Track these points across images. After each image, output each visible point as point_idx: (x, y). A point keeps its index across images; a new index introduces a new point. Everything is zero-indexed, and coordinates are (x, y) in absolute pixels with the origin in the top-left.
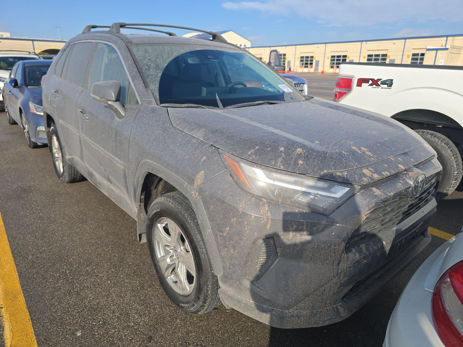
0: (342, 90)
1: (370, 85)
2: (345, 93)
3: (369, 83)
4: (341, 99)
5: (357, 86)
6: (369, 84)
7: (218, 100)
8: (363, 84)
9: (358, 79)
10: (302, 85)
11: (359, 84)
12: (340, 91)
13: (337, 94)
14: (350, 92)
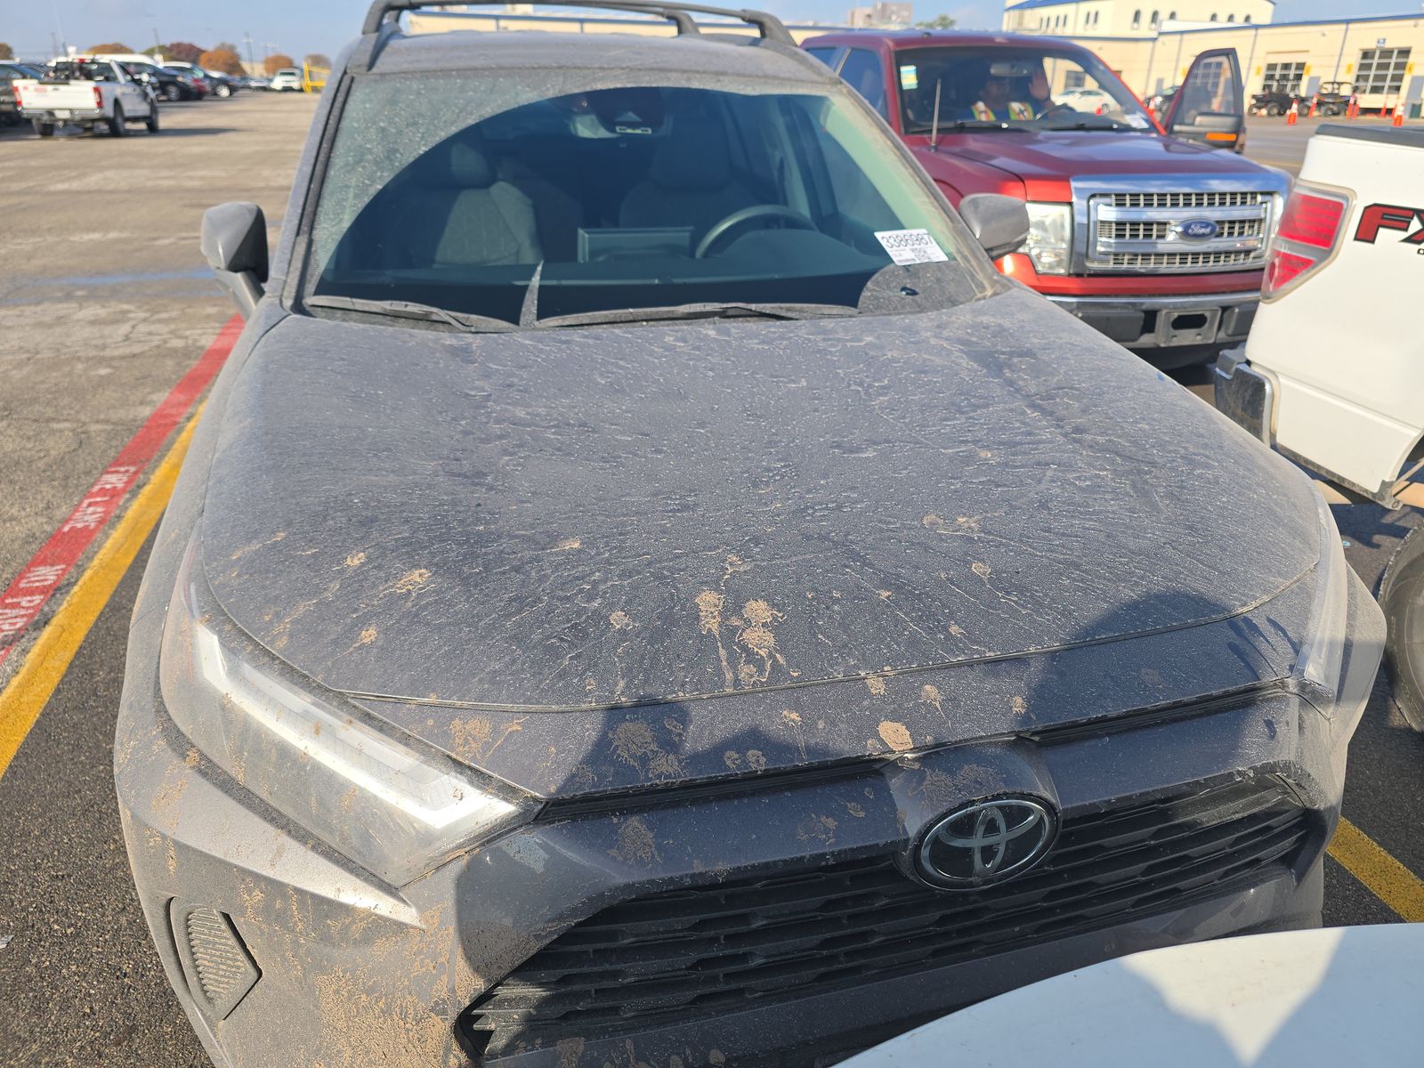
0: (1299, 250)
1: (1408, 240)
2: (1307, 264)
3: (1406, 230)
4: (1286, 286)
5: (1359, 237)
6: (1405, 235)
7: (532, 292)
8: (1382, 231)
9: (1366, 208)
10: (1259, 198)
11: (1366, 234)
12: (1289, 252)
13: (1277, 261)
14: (1327, 261)
